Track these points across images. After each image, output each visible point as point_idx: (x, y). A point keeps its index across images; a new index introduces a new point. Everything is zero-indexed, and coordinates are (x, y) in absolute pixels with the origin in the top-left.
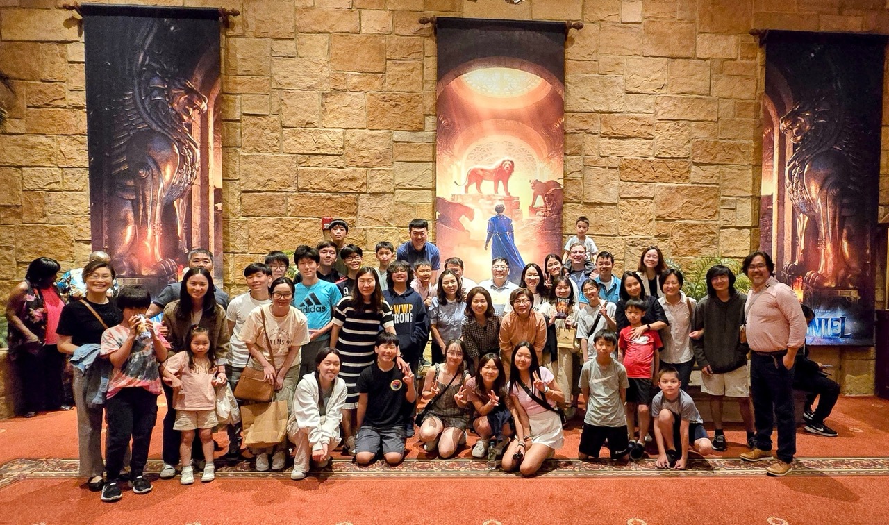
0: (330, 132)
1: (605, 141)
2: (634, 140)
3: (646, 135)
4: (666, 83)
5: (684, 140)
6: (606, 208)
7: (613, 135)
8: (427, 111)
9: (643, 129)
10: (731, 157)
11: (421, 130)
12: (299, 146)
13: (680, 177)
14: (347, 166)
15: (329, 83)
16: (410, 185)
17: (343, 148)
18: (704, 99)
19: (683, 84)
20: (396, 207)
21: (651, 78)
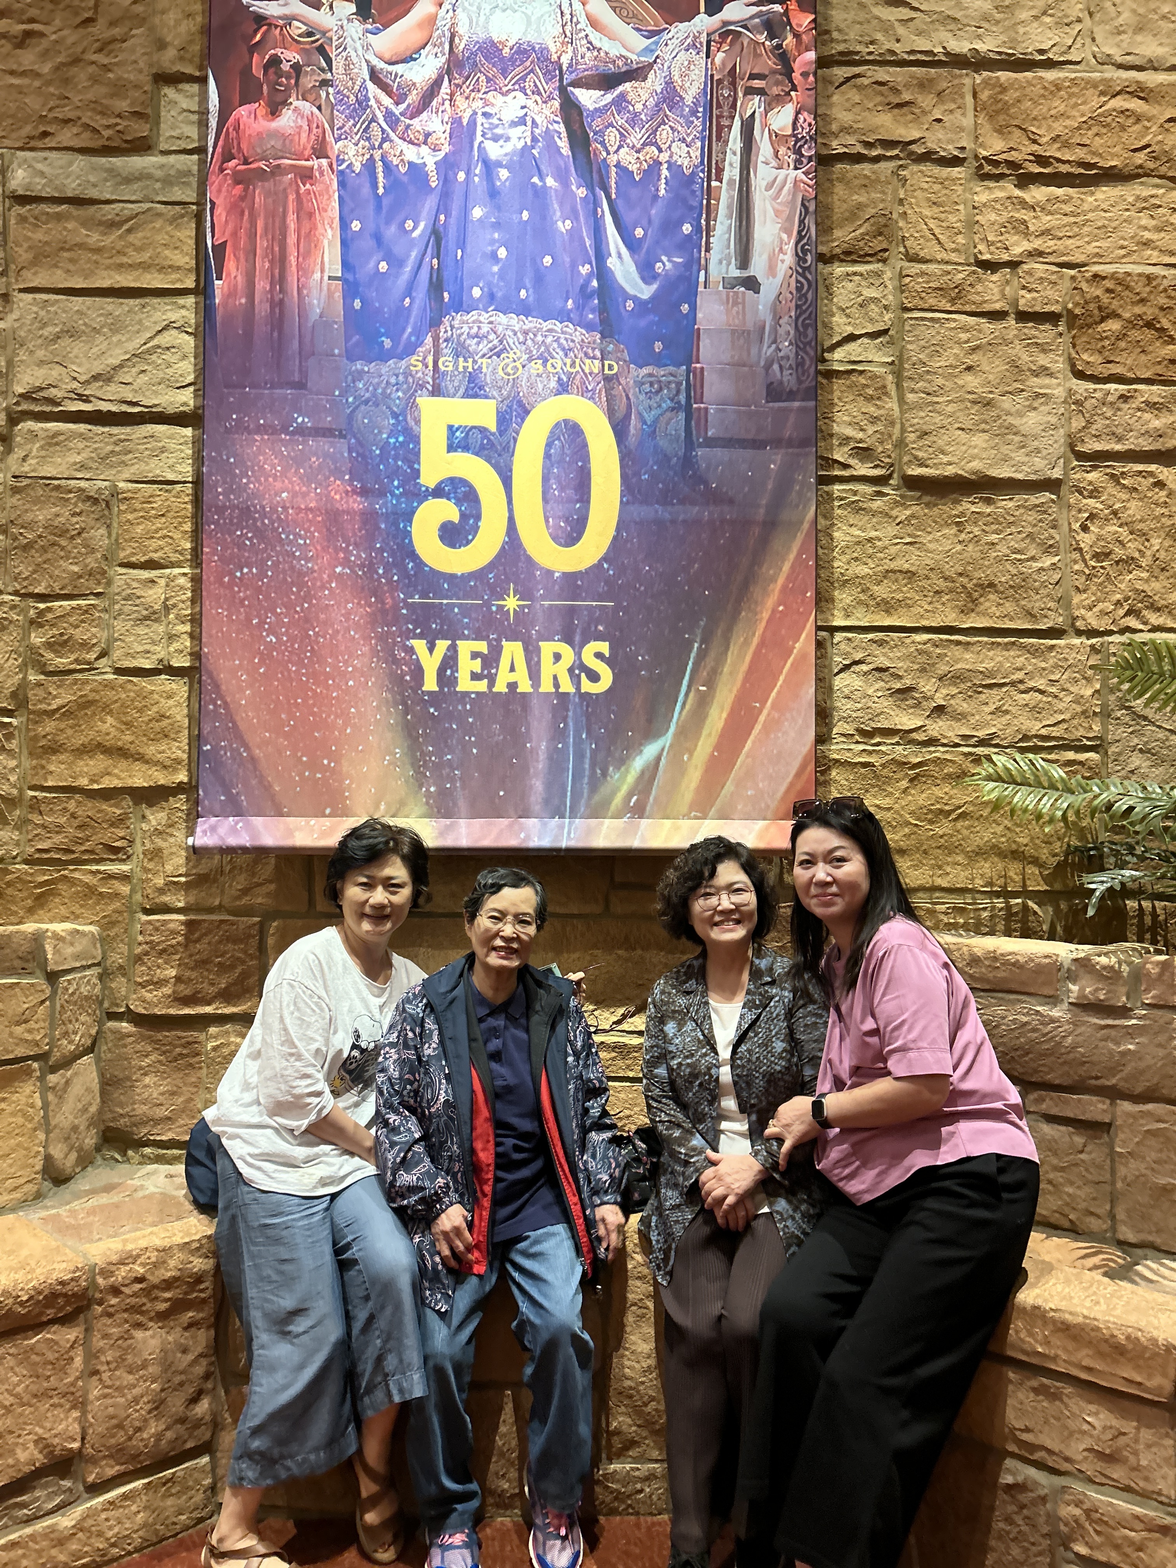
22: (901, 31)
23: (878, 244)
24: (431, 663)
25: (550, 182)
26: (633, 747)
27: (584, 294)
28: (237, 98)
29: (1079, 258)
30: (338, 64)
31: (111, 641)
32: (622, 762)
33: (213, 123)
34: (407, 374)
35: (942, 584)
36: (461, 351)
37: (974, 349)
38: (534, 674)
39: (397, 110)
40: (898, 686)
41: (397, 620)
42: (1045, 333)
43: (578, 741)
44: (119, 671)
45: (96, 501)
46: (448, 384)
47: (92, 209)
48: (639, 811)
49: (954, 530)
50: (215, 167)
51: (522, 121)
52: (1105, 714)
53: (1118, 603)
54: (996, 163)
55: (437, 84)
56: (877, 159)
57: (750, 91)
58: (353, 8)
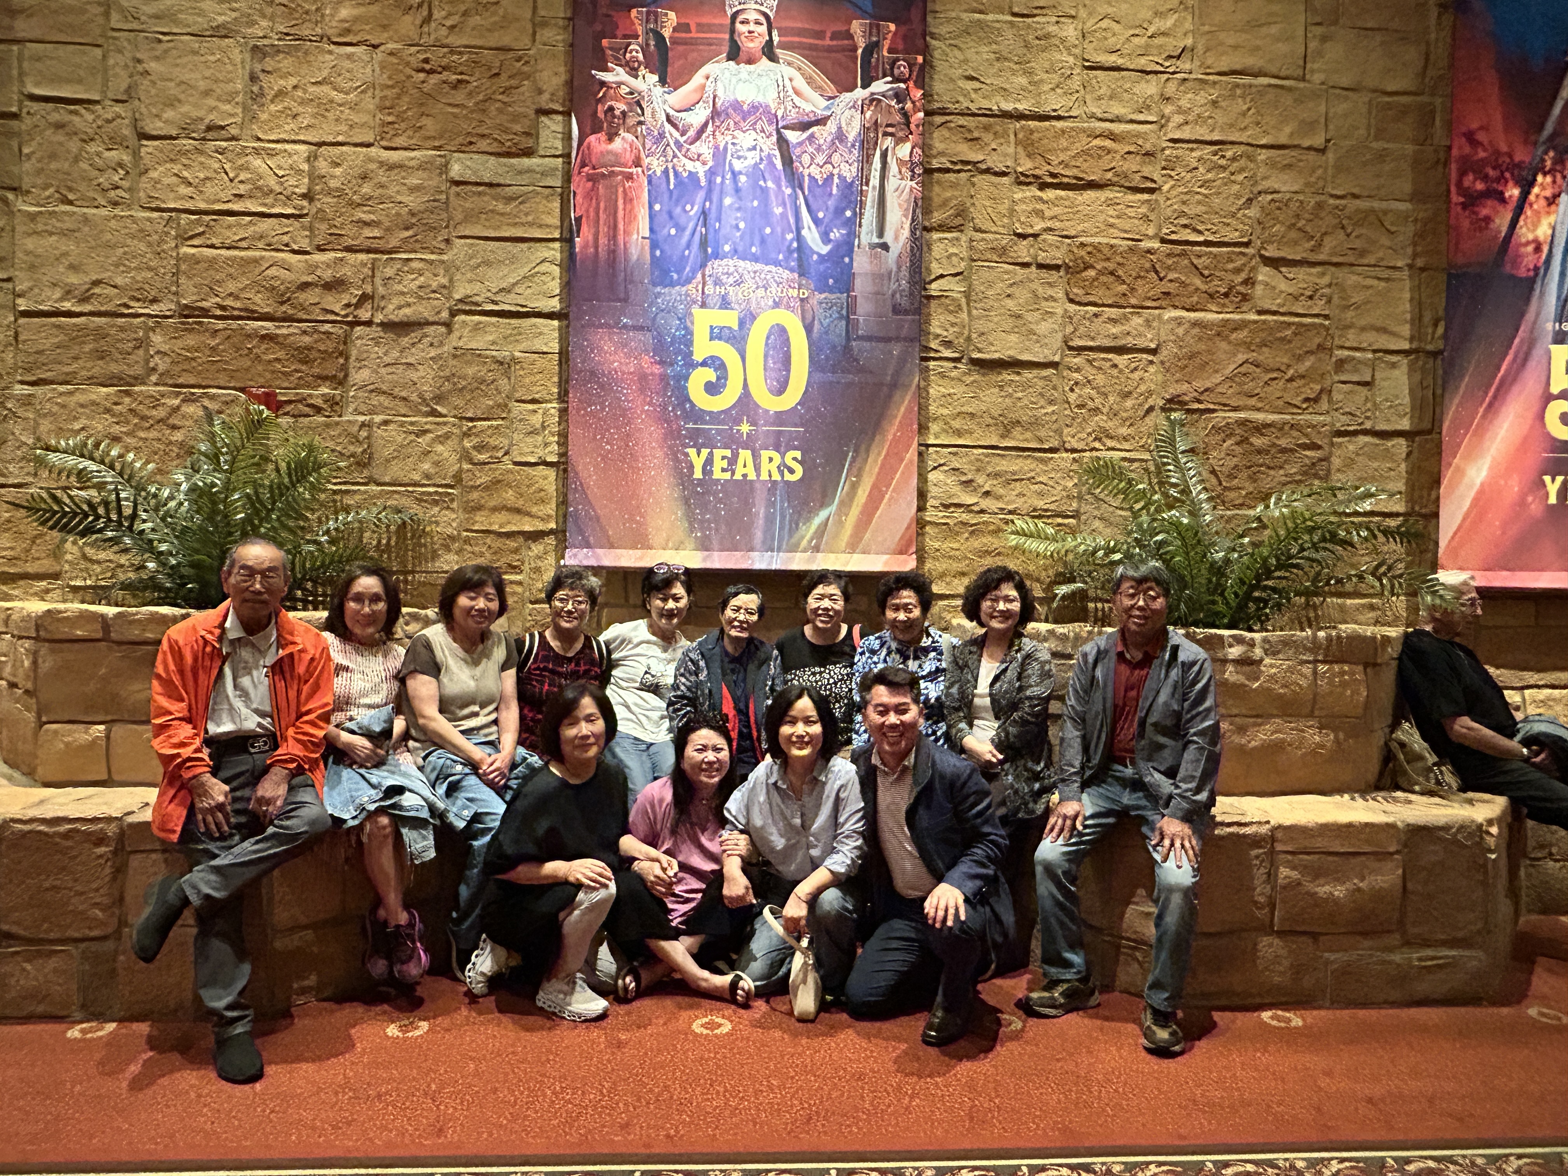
0: (272, 154)
1: (1028, 194)
2: (1107, 194)
3: (1136, 181)
4: (1189, 42)
5: (1238, 196)
6: (1027, 374)
7: (1050, 180)
8: (544, 101)
9: (1132, 165)
10: (1358, 244)
11: (528, 153)
12: (184, 190)
13: (1226, 295)
14: (320, 249)
15: (272, 18)
16: (496, 303)
17: (308, 196)
18: (1290, 89)
19: (1236, 47)
20: (454, 362)
21: (1152, 30)
22: (973, 96)
23: (959, 221)
24: (698, 463)
25: (770, 184)
26: (813, 512)
27: (790, 251)
28: (588, 130)
29: (1073, 233)
30: (648, 112)
31: (511, 445)
32: (808, 520)
33: (575, 144)
34: (687, 295)
35: (991, 421)
36: (718, 282)
37: (1011, 285)
38: (757, 468)
39: (682, 140)
40: (964, 479)
41: (679, 436)
42: (1054, 276)
43: (782, 508)
44: (516, 464)
45: (502, 363)
46: (709, 301)
47: (499, 190)
48: (817, 549)
49: (997, 390)
50: (576, 171)
51: (754, 148)
52: (1080, 498)
53: (1089, 434)
54: (1027, 176)
55: (706, 125)
56: (959, 171)
57: (886, 134)
58: (656, 78)
